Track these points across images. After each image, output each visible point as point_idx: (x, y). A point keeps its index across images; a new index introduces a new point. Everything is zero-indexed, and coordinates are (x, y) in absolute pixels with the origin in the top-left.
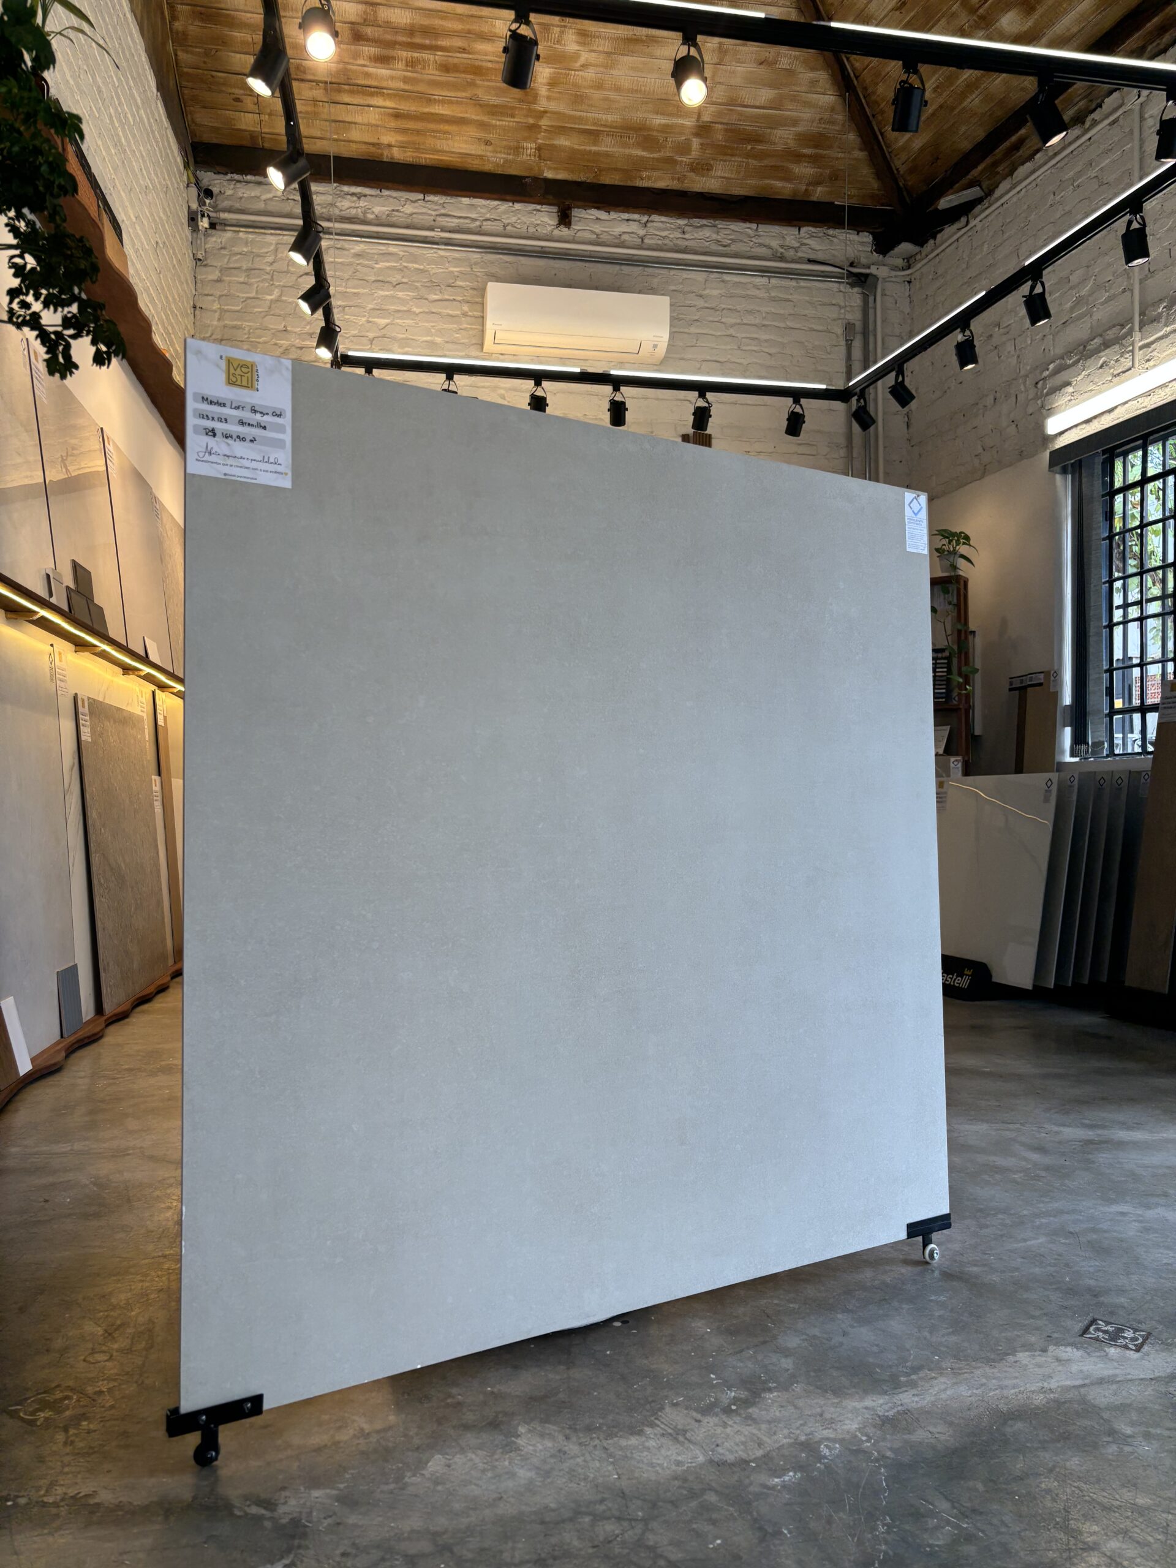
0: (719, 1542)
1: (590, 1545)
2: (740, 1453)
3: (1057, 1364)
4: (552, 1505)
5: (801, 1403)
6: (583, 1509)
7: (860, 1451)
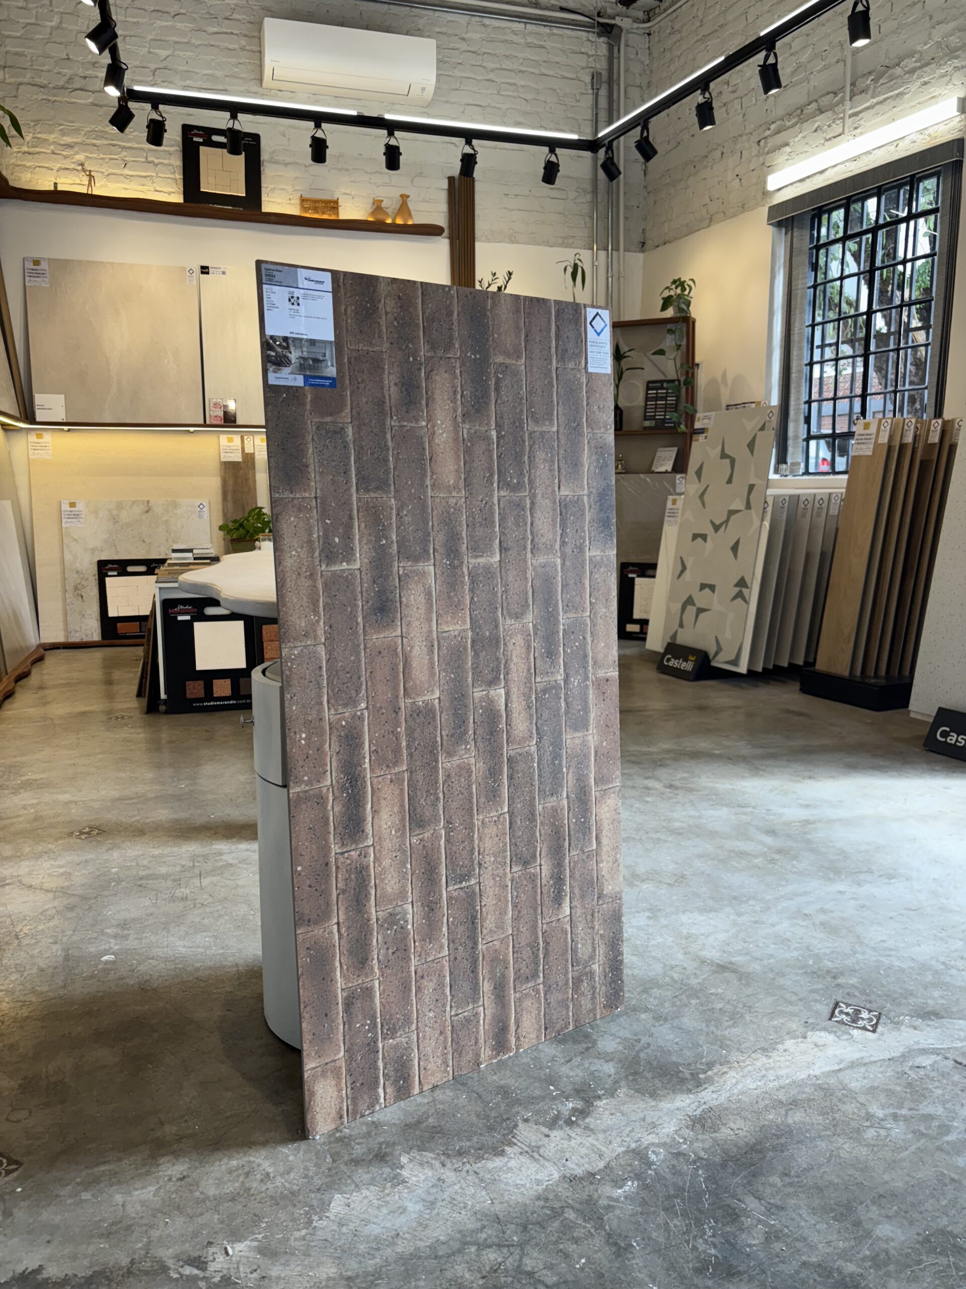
0: (583, 1261)
1: (479, 1276)
2: (586, 1166)
3: (816, 1049)
4: (441, 1238)
5: (625, 1108)
6: (468, 1239)
7: (679, 1154)
